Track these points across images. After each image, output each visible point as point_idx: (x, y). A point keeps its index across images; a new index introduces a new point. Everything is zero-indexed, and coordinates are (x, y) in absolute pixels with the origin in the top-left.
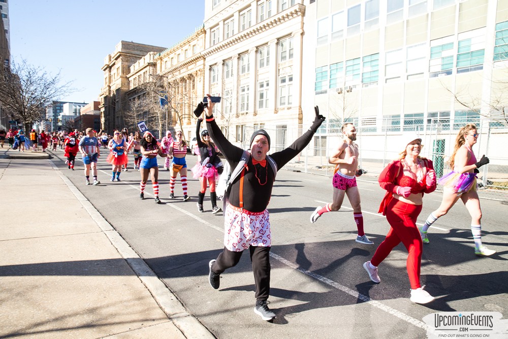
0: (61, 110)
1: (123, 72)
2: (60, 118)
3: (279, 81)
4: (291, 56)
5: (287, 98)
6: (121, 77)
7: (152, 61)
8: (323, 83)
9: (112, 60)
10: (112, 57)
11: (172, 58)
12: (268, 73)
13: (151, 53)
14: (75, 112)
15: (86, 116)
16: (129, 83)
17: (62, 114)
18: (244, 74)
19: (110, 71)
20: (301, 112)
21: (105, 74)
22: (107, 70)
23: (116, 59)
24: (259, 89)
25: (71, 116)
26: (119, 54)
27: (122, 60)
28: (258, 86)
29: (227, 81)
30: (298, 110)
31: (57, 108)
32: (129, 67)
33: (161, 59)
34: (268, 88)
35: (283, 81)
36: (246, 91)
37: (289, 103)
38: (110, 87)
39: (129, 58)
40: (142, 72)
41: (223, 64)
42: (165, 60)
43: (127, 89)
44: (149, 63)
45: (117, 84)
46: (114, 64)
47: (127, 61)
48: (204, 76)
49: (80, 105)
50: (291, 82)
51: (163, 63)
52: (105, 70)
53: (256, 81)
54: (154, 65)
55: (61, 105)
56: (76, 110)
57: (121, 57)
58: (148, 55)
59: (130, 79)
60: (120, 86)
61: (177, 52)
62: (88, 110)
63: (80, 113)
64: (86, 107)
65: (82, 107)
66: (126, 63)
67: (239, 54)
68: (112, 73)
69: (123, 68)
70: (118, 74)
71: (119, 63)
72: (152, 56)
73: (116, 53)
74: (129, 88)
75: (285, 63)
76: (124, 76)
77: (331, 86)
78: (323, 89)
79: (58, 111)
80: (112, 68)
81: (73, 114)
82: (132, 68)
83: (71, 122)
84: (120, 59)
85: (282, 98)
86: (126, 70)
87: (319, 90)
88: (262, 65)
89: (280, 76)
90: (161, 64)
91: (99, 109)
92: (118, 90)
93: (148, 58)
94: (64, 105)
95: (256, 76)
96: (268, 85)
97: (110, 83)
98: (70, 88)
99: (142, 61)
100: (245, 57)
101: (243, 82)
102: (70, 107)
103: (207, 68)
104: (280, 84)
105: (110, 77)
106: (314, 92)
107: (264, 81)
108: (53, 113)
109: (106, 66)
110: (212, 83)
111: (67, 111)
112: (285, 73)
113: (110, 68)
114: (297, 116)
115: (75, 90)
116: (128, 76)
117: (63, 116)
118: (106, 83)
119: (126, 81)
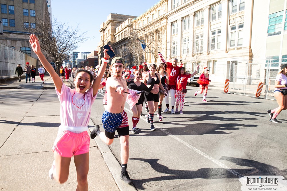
0: (77, 56)
1: (112, 32)
2: (76, 60)
3: (230, 28)
5: (237, 41)
6: (111, 35)
7: (130, 24)
9: (105, 25)
10: (105, 24)
11: (143, 21)
13: (129, 19)
14: (84, 57)
15: (90, 59)
16: (115, 38)
17: (77, 59)
19: (104, 32)
21: (101, 34)
22: (102, 32)
23: (108, 25)
25: (82, 60)
26: (109, 21)
27: (111, 25)
28: (211, 33)
30: (248, 50)
31: (75, 55)
32: (115, 29)
33: (136, 22)
38: (104, 41)
39: (115, 24)
40: (123, 31)
41: (182, 21)
42: (138, 22)
43: (114, 42)
44: (128, 25)
45: (108, 39)
46: (106, 28)
47: (114, 25)
48: (167, 30)
49: (86, 53)
51: (137, 24)
52: (101, 32)
53: (209, 30)
54: (130, 26)
55: (77, 54)
56: (84, 56)
57: (110, 23)
58: (127, 20)
59: (116, 36)
60: (110, 40)
61: (142, 19)
62: (92, 56)
63: (86, 57)
64: (90, 54)
65: (87, 54)
66: (114, 27)
68: (105, 33)
69: (112, 29)
70: (109, 33)
71: (109, 27)
72: (130, 21)
73: (107, 22)
74: (115, 41)
76: (113, 34)
79: (75, 57)
80: (105, 30)
82: (117, 29)
83: (82, 63)
84: (110, 25)
86: (114, 31)
87: (271, 33)
89: (231, 25)
90: (136, 24)
91: (98, 55)
92: (109, 43)
93: (127, 22)
94: (78, 54)
95: (209, 26)
97: (104, 39)
99: (123, 24)
101: (198, 32)
102: (82, 55)
103: (169, 24)
105: (104, 36)
107: (216, 30)
108: (73, 58)
109: (102, 29)
111: (80, 57)
113: (104, 30)
114: (248, 54)
116: (115, 34)
117: (78, 60)
118: (102, 40)
119: (113, 37)
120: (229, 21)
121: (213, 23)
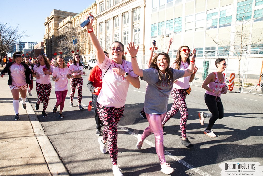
0: (24, 46)
1: (55, 26)
2: (23, 51)
3: (134, 31)
4: (139, 18)
5: (137, 40)
6: (54, 29)
7: (70, 21)
8: (155, 32)
9: (49, 20)
10: (49, 18)
11: (80, 19)
12: (128, 27)
13: (70, 16)
14: (32, 48)
15: (37, 50)
17: (24, 49)
18: (116, 27)
19: (48, 26)
20: (144, 47)
21: (46, 27)
22: (47, 25)
23: (51, 19)
24: (124, 35)
25: (29, 50)
26: (53, 16)
27: (54, 20)
28: (123, 33)
29: (108, 31)
30: (143, 46)
31: (22, 45)
32: (58, 23)
33: (75, 19)
34: (128, 35)
35: (136, 31)
36: (117, 36)
37: (138, 43)
38: (48, 34)
39: (58, 19)
40: (65, 26)
41: (106, 22)
42: (76, 20)
43: (57, 35)
44: (68, 22)
45: (52, 33)
46: (50, 22)
47: (57, 20)
48: (96, 29)
49: (34, 44)
50: (139, 32)
51: (76, 21)
52: (46, 25)
53: (122, 31)
54: (71, 22)
55: (24, 44)
56: (32, 46)
57: (54, 18)
58: (68, 18)
59: (59, 30)
60: (54, 34)
61: (83, 16)
62: (38, 46)
63: (34, 48)
64: (37, 45)
65: (35, 45)
66: (57, 22)
67: (114, 17)
68: (50, 27)
69: (55, 24)
70: (52, 27)
71: (53, 22)
72: (70, 18)
73: (51, 16)
74: (58, 34)
75: (136, 22)
76: (56, 28)
77: (159, 34)
78: (155, 35)
79: (22, 47)
80: (50, 24)
81: (30, 49)
82: (60, 24)
83: (29, 53)
84: (53, 19)
85: (135, 40)
86: (57, 25)
87: (152, 36)
88: (125, 23)
89: (134, 29)
90: (75, 22)
91: (44, 46)
92: (53, 36)
93: (68, 19)
94: (25, 44)
95: (122, 28)
96: (128, 33)
97: (49, 32)
98: (24, 35)
99: (65, 20)
100: (117, 19)
101: (116, 32)
102: (29, 45)
103: (98, 24)
104: (134, 33)
105: (48, 29)
106: (150, 37)
107: (126, 31)
108: (20, 48)
109: (46, 23)
110: (100, 32)
111: (27, 47)
112: (136, 27)
113: (48, 24)
114: (142, 49)
115: (26, 36)
116: (58, 28)
117: (25, 50)
118: (46, 32)
119: (56, 31)
120: (133, 26)
121: (124, 26)
